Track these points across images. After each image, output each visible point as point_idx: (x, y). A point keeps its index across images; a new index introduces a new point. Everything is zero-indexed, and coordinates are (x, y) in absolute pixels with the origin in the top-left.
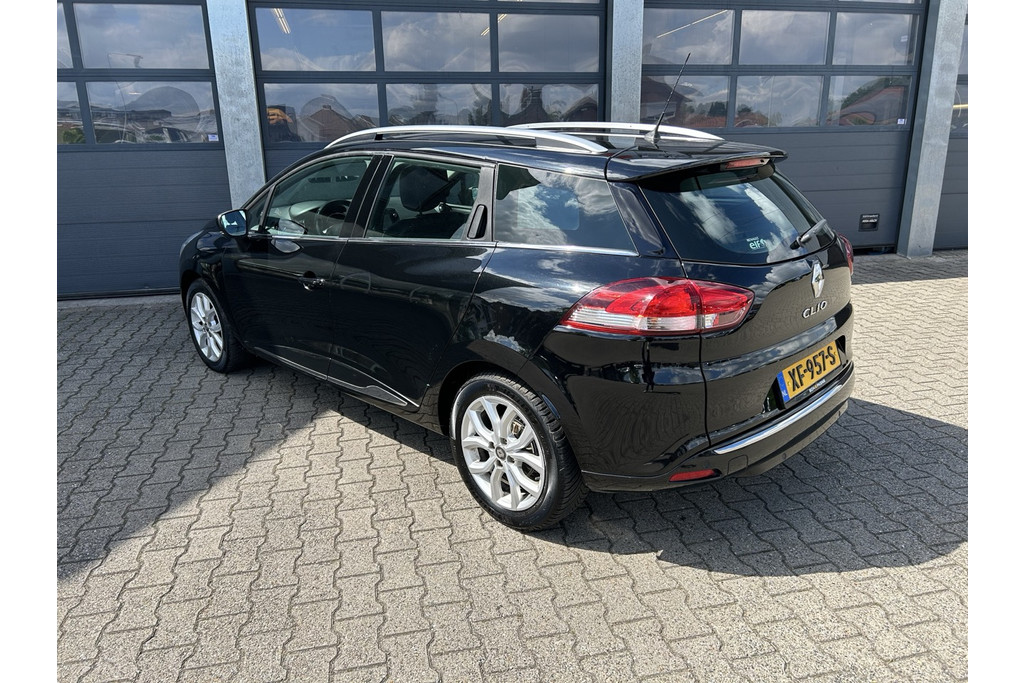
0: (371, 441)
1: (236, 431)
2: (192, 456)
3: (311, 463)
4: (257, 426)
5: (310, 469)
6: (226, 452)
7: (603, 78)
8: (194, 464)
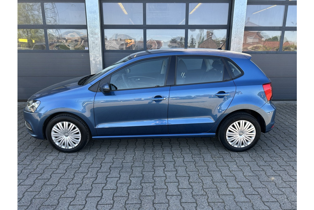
0: (106, 185)
1: (58, 171)
2: (34, 184)
3: (76, 195)
4: (66, 169)
5: (74, 200)
6: (48, 183)
7: (229, 27)
8: (31, 189)
